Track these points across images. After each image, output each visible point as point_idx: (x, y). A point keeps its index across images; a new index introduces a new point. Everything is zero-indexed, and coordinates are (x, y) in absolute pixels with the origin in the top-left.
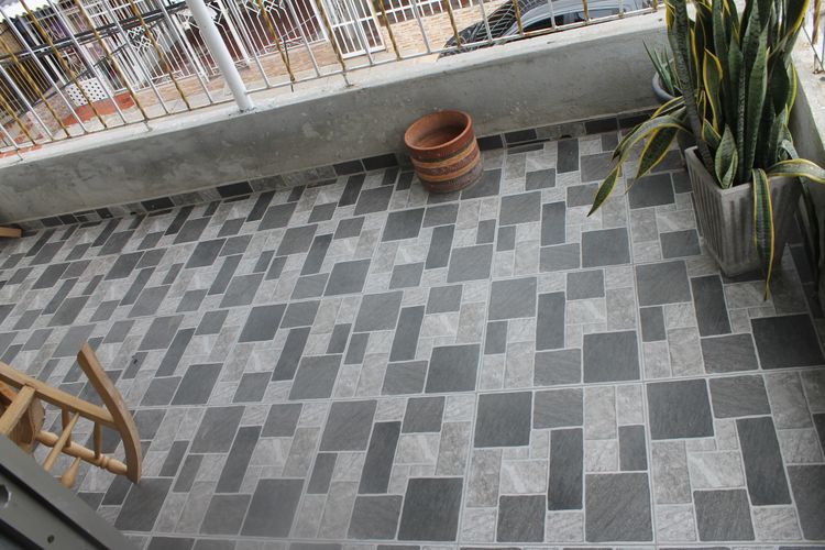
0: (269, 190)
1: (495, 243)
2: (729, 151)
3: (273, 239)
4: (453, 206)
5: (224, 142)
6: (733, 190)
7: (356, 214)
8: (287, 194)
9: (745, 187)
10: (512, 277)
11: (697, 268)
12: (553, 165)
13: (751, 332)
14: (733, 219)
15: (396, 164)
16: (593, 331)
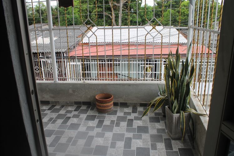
0: (54, 104)
1: (115, 125)
2: (176, 105)
3: (54, 115)
4: (104, 116)
5: (47, 89)
6: (176, 114)
7: (78, 113)
8: (60, 106)
9: (179, 114)
10: (118, 133)
11: (165, 136)
12: (131, 111)
13: (178, 151)
14: (175, 122)
15: (91, 105)
16: (139, 146)
